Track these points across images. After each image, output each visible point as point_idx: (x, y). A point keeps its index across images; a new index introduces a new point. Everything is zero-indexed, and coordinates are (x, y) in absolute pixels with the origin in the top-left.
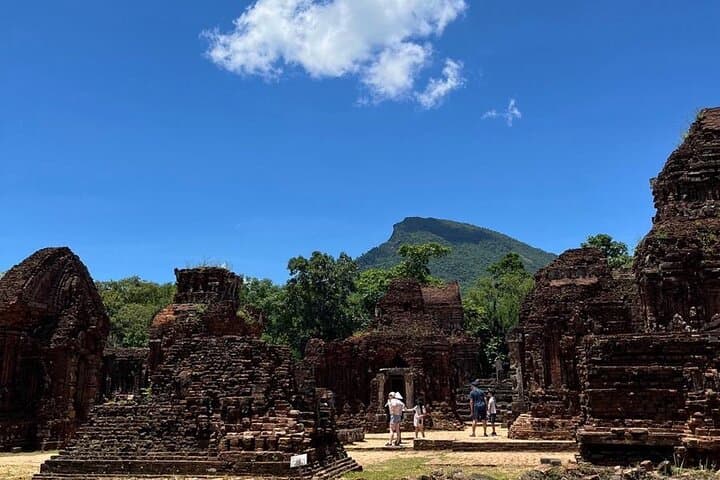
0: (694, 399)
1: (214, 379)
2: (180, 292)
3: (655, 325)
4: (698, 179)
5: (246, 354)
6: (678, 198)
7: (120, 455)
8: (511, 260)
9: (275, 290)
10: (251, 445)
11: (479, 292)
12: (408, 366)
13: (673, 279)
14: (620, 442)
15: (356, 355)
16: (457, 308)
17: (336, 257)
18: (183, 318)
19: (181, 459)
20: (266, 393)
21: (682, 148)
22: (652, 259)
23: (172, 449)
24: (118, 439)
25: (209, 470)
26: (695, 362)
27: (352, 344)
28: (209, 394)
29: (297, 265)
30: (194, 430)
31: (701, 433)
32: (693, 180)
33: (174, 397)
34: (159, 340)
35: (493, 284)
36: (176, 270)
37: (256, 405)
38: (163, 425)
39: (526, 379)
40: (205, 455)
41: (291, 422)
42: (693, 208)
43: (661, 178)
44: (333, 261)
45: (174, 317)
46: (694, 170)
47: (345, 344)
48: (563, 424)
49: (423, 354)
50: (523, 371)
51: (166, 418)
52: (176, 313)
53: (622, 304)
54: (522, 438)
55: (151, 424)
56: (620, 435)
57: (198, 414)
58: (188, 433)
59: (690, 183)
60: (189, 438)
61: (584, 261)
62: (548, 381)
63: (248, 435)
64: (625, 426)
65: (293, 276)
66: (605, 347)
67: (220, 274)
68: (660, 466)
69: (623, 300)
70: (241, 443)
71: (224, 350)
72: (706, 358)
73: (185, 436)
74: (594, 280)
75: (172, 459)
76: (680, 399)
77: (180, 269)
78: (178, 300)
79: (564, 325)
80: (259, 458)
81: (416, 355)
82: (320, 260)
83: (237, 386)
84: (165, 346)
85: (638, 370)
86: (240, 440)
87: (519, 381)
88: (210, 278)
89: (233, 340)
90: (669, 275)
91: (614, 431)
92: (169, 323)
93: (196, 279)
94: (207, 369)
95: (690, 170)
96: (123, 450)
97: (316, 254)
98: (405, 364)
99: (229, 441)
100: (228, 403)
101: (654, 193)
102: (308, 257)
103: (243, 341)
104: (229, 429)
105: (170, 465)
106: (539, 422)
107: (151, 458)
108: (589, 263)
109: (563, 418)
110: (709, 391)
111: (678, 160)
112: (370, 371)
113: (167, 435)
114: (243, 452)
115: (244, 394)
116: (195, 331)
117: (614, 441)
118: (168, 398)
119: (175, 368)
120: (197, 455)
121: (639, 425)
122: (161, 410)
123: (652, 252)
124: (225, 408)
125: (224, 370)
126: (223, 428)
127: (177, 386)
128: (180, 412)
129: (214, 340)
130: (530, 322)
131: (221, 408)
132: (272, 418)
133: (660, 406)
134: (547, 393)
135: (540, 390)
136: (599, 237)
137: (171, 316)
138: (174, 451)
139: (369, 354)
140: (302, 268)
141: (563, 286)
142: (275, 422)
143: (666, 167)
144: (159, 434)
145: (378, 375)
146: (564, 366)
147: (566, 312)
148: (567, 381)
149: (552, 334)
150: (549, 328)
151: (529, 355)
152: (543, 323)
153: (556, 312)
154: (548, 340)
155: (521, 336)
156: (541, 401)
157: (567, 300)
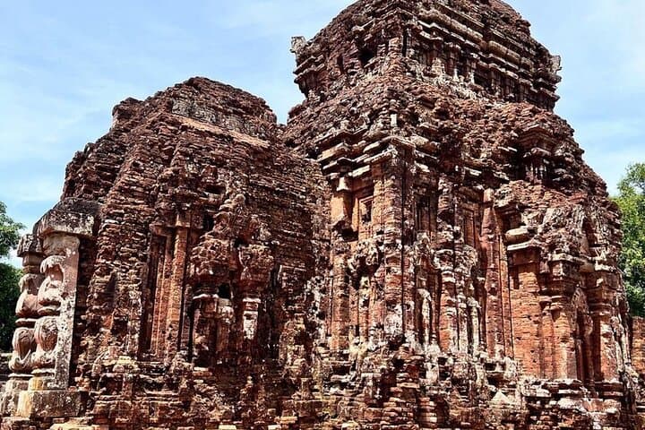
74: (261, 143)
141: (210, 133)
146: (190, 307)
147: (216, 189)
148: (190, 344)
149: (174, 231)
150: (170, 215)
151: (107, 270)
152: (151, 201)
153: (195, 182)
154: (162, 245)
155: (91, 219)
156: (126, 391)
157: (220, 163)
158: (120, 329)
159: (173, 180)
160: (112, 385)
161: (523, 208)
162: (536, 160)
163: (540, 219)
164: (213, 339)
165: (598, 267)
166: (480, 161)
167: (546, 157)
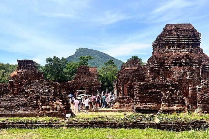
0: (163, 98)
1: (38, 91)
2: (19, 66)
3: (151, 80)
4: (164, 43)
5: (48, 85)
6: (159, 47)
7: (10, 112)
8: (111, 61)
9: (41, 67)
10: (49, 109)
11: (102, 70)
12: (84, 90)
13: (157, 68)
14: (145, 109)
15: (70, 87)
16: (96, 74)
17: (61, 58)
18: (20, 74)
19: (28, 113)
20: (53, 95)
21: (161, 34)
22: (152, 63)
23: (26, 110)
24: (9, 107)
25: (37, 116)
26: (164, 89)
27: (69, 83)
28: (36, 95)
29: (49, 60)
30: (32, 105)
31: (165, 107)
32: (163, 43)
33: (26, 96)
34: (12, 81)
35: (106, 68)
36: (18, 60)
37: (50, 98)
38: (23, 104)
39: (118, 93)
40: (36, 112)
41: (60, 104)
42: (163, 50)
43: (155, 42)
44: (60, 59)
45: (17, 74)
46: (164, 40)
47: (67, 83)
48: (127, 105)
49: (89, 87)
50: (117, 91)
51: (23, 102)
52: (18, 73)
53: (143, 75)
54: (116, 109)
55: (19, 103)
56: (146, 107)
57: (33, 101)
58: (30, 106)
59: (162, 44)
60: (31, 107)
61: (134, 63)
62: (124, 94)
63: (48, 107)
64: (147, 105)
65: (47, 63)
66: (143, 85)
67: (32, 62)
68: (157, 113)
69: (144, 73)
70: (46, 109)
71: (41, 84)
72: (167, 88)
73: (29, 107)
74: (137, 68)
75: (26, 113)
76: (160, 99)
77: (19, 60)
78: (18, 69)
79: (128, 80)
80: (52, 113)
81: (87, 87)
82: (56, 59)
83: (45, 94)
84: (14, 82)
85: (151, 91)
86: (46, 108)
87: (116, 94)
88: (28, 63)
89: (43, 81)
90: (156, 67)
91: (144, 106)
92: (16, 76)
93: (24, 63)
94: (35, 89)
95: (163, 40)
96: (10, 111)
97: (55, 57)
98: (84, 89)
99: (43, 108)
100: (42, 98)
101: (153, 46)
102: (52, 58)
103: (46, 81)
104: (42, 105)
105: (25, 115)
106: (121, 105)
107: (19, 113)
108: (136, 63)
109: (127, 104)
110: (167, 97)
111: (160, 38)
112: (74, 91)
113: (24, 107)
114: (47, 111)
115: (47, 96)
116: (24, 78)
117: (144, 109)
118: (24, 97)
119: (26, 88)
120: (33, 112)
121: (150, 105)
122: (22, 100)
123: (152, 61)
124: (41, 99)
125: (41, 89)
126: (41, 105)
127: (27, 93)
128: (28, 100)
129: (38, 81)
130: (120, 78)
131: (40, 99)
132: (54, 102)
133: (155, 100)
134: (123, 97)
135: (121, 96)
136: (134, 56)
137: (16, 74)
138: (26, 111)
139: (73, 86)
140: (50, 61)
141: (129, 69)
142: (56, 103)
143: (157, 39)
144: (21, 106)
145: (76, 92)
146: (128, 90)
147: (129, 76)
148: (128, 94)
149: (125, 82)
150: (124, 80)
151: (119, 87)
152: (123, 79)
153: (127, 76)
154: (124, 83)
155: (117, 82)
156: (121, 99)
157: (129, 73)
158: (121, 93)
159: (124, 76)
160: (120, 99)
161: (174, 71)
162: (178, 63)
163: (175, 73)
164: (131, 93)
165: (187, 79)
166: (168, 65)
167: (179, 62)
